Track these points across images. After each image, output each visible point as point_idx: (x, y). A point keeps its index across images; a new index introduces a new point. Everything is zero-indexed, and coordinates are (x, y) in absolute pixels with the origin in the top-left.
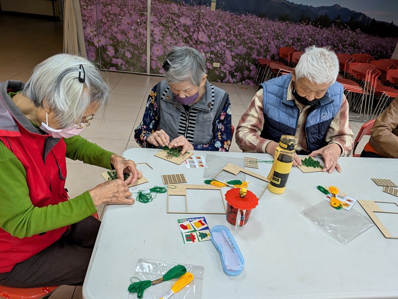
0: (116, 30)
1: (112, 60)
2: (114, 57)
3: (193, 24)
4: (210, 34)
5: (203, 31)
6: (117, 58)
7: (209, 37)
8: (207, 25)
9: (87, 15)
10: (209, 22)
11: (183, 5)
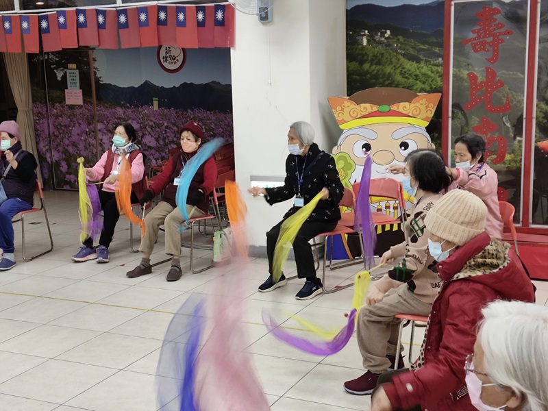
0: (67, 142)
1: (65, 177)
2: (67, 173)
3: (141, 127)
4: (157, 136)
5: (150, 133)
6: (70, 174)
7: (157, 140)
8: (152, 126)
9: (40, 129)
10: (154, 123)
11: (128, 108)
